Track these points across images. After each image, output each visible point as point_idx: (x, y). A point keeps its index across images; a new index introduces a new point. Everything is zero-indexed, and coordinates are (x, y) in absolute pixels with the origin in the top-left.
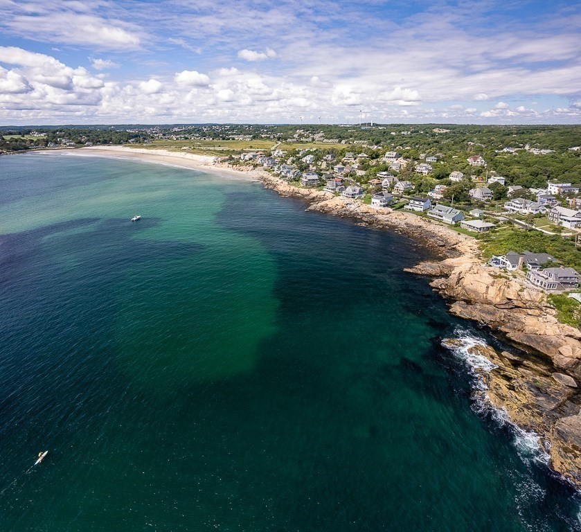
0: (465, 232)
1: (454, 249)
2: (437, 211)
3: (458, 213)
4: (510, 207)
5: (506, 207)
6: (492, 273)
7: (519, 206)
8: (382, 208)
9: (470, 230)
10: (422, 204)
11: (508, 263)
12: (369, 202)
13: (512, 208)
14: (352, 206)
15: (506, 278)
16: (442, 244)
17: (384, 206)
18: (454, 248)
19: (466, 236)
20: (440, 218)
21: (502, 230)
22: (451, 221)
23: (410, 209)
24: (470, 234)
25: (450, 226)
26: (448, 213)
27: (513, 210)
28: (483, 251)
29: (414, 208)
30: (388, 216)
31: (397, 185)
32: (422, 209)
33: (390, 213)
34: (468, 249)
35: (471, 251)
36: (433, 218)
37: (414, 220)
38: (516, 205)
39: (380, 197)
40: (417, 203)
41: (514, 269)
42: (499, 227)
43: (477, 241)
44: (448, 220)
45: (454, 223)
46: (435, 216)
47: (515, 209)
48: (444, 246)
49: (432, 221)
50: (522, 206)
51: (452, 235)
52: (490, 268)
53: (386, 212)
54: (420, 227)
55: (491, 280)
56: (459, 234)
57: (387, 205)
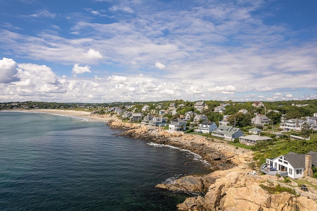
0: (244, 146)
1: (229, 162)
2: (220, 131)
3: (237, 131)
4: (285, 127)
5: (281, 127)
6: (265, 184)
7: (292, 125)
8: (176, 132)
9: (248, 144)
10: (209, 126)
11: (289, 166)
12: (167, 128)
13: (287, 127)
14: (154, 132)
16: (217, 157)
17: (178, 130)
18: (229, 161)
19: (243, 149)
20: (221, 136)
21: (279, 143)
22: (231, 138)
23: (199, 132)
24: (247, 148)
25: (230, 143)
26: (228, 131)
27: (288, 129)
28: (259, 160)
29: (203, 131)
30: (179, 138)
32: (208, 131)
33: (181, 135)
34: (243, 160)
35: (246, 162)
36: (216, 137)
37: (199, 140)
38: (290, 124)
39: (175, 123)
40: (204, 126)
41: (300, 176)
42: (276, 140)
43: (253, 152)
44: (228, 137)
45: (233, 140)
46: (217, 135)
47: (290, 128)
48: (219, 159)
49: (215, 140)
50: (295, 124)
51: (228, 150)
52: (262, 176)
53: (178, 135)
54: (203, 145)
55: (263, 197)
56: (237, 148)
57: (181, 130)
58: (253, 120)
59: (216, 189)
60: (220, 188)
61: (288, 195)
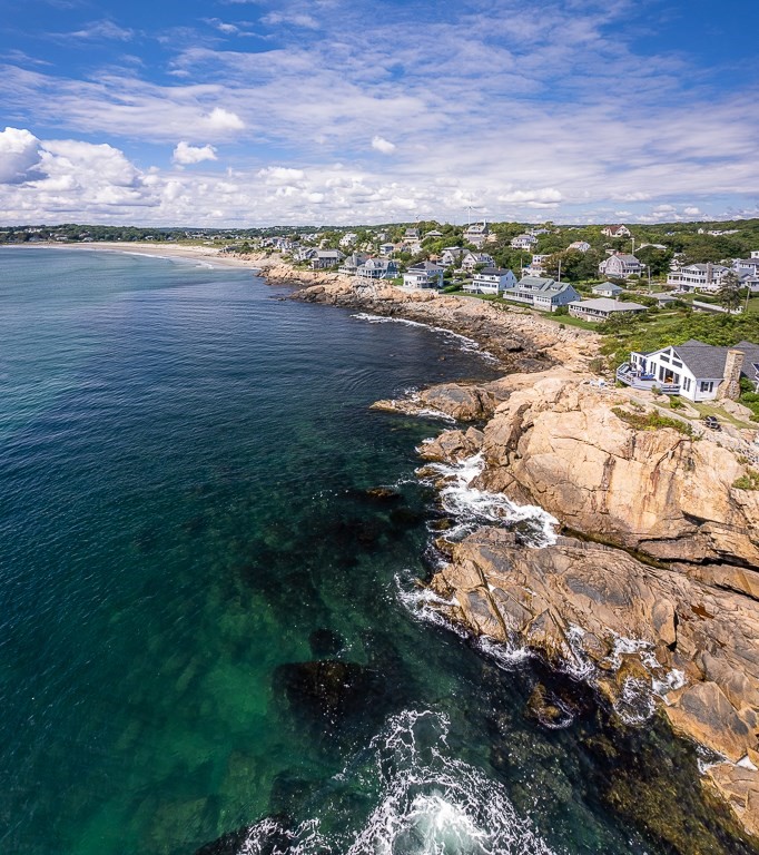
0: (579, 323)
1: (543, 356)
2: (523, 288)
3: (563, 289)
4: (679, 282)
5: (670, 282)
6: (625, 408)
7: (698, 277)
8: (420, 290)
9: (589, 319)
10: (497, 279)
11: (684, 372)
12: (400, 281)
13: (685, 283)
14: (368, 290)
15: (678, 427)
16: (515, 345)
17: (424, 286)
18: (542, 354)
19: (577, 330)
20: (527, 300)
21: (664, 318)
22: (549, 304)
23: (474, 291)
24: (587, 326)
25: (545, 315)
26: (543, 290)
27: (687, 288)
28: (613, 355)
29: (482, 288)
30: (427, 303)
31: (466, 260)
32: (496, 290)
33: (433, 298)
34: (575, 354)
35: (581, 357)
36: (515, 303)
37: (473, 307)
38: (691, 276)
39: (418, 271)
40: (487, 278)
41: (707, 396)
42: (657, 312)
43: (600, 337)
44: (542, 303)
45: (555, 308)
46: (517, 298)
47: (691, 284)
48: (520, 350)
49: (512, 307)
50: (705, 276)
51: (542, 331)
52: (619, 391)
53: (424, 297)
54: (483, 318)
55: (619, 435)
56: (562, 327)
57: (431, 286)
58: (602, 265)
59: (512, 414)
60: (521, 412)
61: (674, 436)
